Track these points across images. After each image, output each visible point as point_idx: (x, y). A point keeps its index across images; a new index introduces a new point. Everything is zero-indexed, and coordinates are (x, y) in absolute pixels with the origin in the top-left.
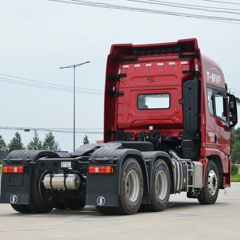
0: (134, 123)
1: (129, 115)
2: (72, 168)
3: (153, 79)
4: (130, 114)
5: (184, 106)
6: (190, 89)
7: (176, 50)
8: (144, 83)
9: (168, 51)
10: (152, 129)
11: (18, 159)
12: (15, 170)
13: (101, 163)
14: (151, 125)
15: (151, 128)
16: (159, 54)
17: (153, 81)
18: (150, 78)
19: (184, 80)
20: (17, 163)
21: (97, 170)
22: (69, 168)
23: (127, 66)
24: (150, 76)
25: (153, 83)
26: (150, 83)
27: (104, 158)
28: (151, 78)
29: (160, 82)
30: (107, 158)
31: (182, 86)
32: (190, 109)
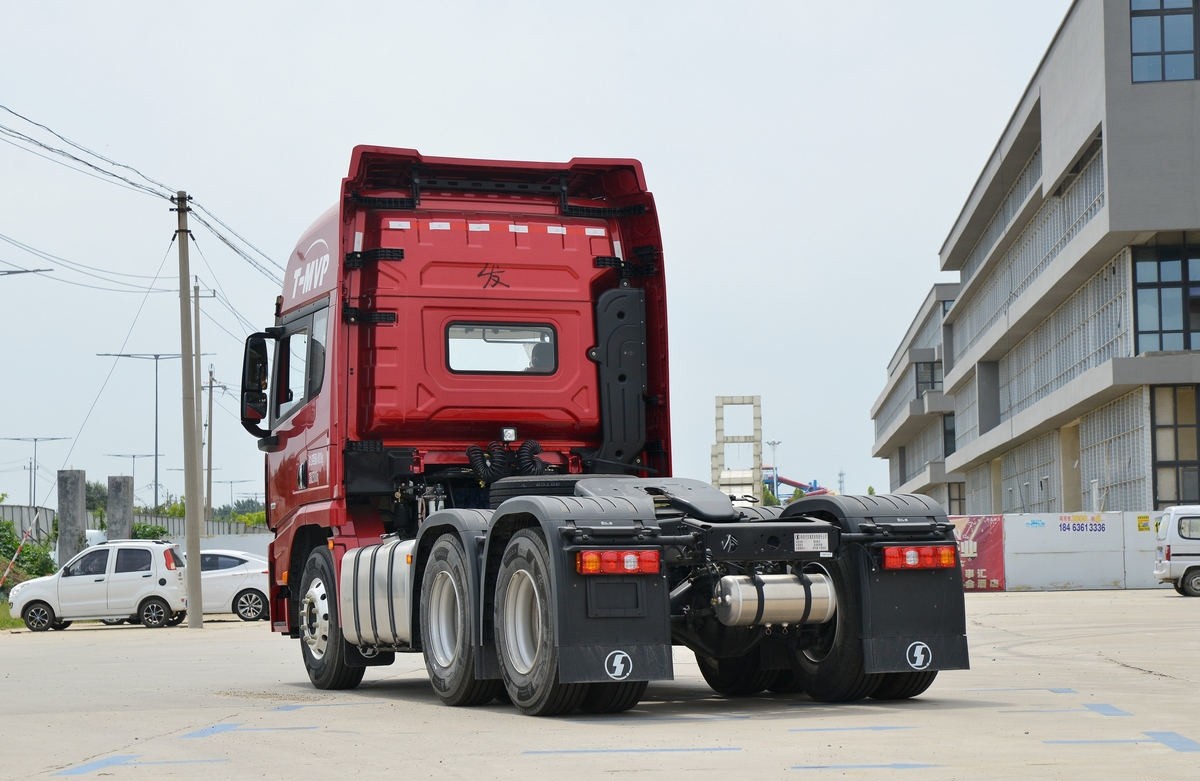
0: (437, 415)
1: (420, 389)
2: (830, 555)
3: (499, 275)
4: (424, 387)
5: (601, 366)
6: (621, 315)
7: (554, 188)
8: (470, 285)
9: (503, 186)
10: (513, 439)
11: (601, 525)
12: (630, 562)
13: (909, 536)
14: (509, 425)
15: (510, 434)
16: (481, 193)
17: (497, 282)
18: (488, 271)
19: (597, 287)
20: (617, 540)
21: (911, 558)
22: (822, 555)
23: (405, 225)
24: (487, 264)
25: (498, 288)
26: (489, 288)
27: (899, 520)
28: (490, 270)
29: (518, 287)
30: (909, 522)
31: (594, 305)
32: (622, 378)
